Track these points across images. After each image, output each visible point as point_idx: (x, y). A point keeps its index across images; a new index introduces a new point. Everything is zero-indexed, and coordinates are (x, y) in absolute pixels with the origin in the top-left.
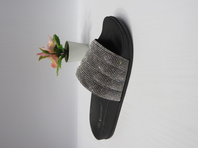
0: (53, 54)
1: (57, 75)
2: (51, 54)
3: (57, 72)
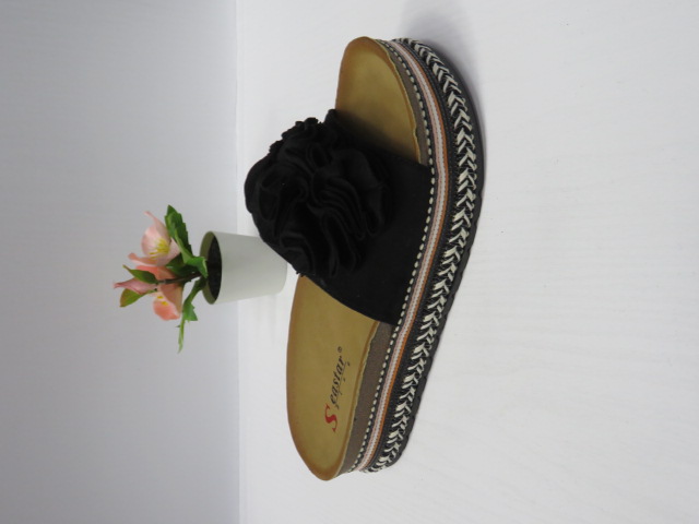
0: (168, 281)
1: (180, 349)
2: (162, 281)
3: (180, 341)
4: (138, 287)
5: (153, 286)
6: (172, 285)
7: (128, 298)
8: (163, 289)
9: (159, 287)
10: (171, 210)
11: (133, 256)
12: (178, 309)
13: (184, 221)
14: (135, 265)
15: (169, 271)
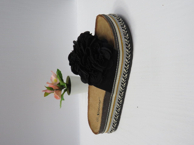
1: (60, 108)
2: (55, 90)
3: (60, 105)
4: (48, 91)
5: (53, 91)
6: (58, 91)
7: (46, 94)
8: (55, 92)
9: (54, 91)
10: (58, 70)
11: (48, 83)
12: (59, 97)
13: (62, 73)
14: (48, 85)
15: (57, 86)
